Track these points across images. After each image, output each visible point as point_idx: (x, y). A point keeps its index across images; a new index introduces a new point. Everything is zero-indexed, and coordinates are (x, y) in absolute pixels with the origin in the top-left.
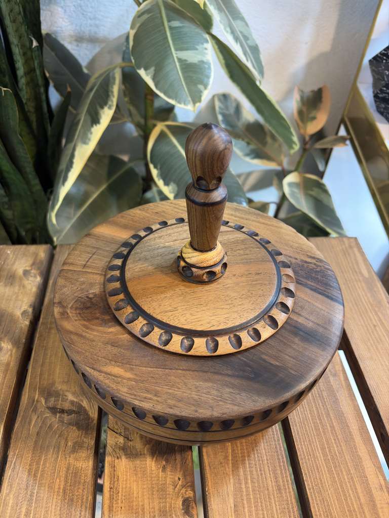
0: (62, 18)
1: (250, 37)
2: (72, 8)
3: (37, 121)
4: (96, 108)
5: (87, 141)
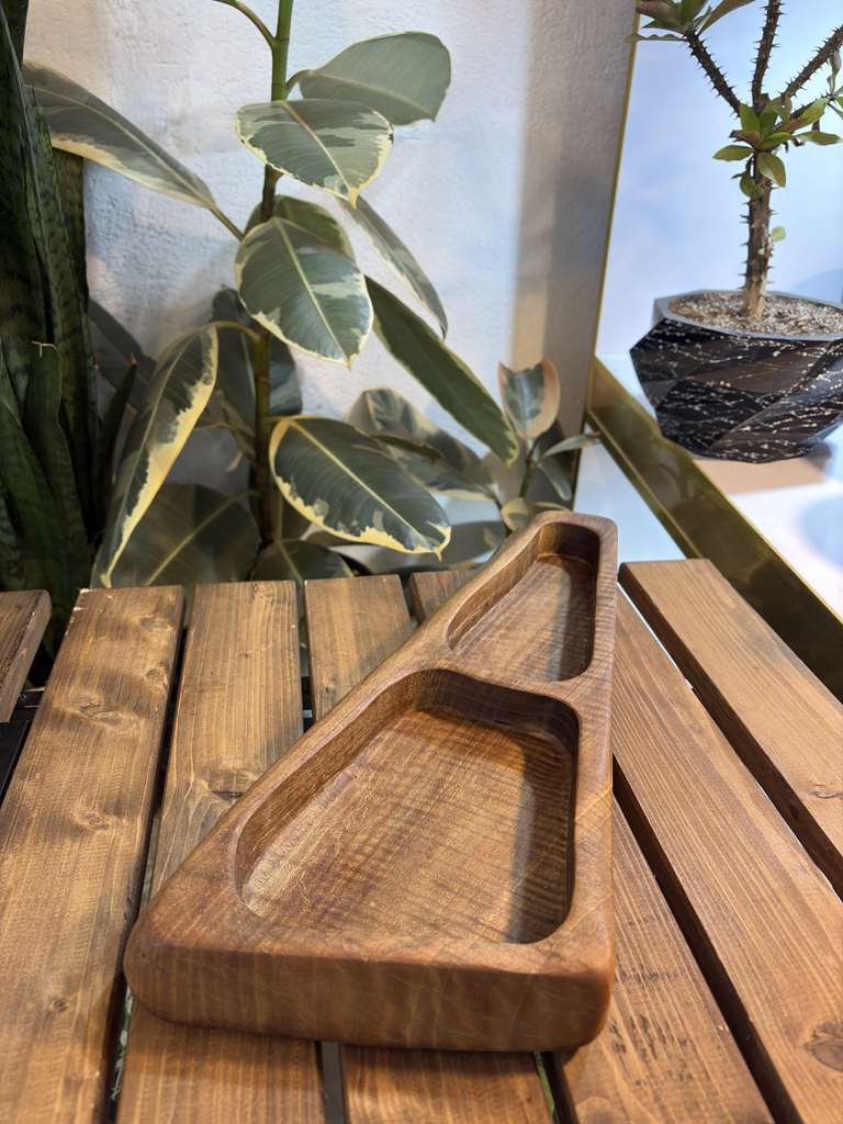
0: (104, 276)
2: (121, 261)
3: (75, 418)
4: (181, 385)
5: (170, 436)
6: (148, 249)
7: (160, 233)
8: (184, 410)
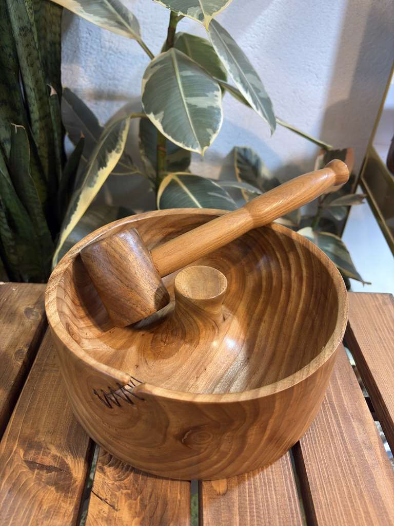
0: (83, 77)
1: (261, 90)
2: (93, 68)
4: (105, 153)
5: (93, 183)
6: (108, 62)
7: (116, 53)
8: (102, 168)
